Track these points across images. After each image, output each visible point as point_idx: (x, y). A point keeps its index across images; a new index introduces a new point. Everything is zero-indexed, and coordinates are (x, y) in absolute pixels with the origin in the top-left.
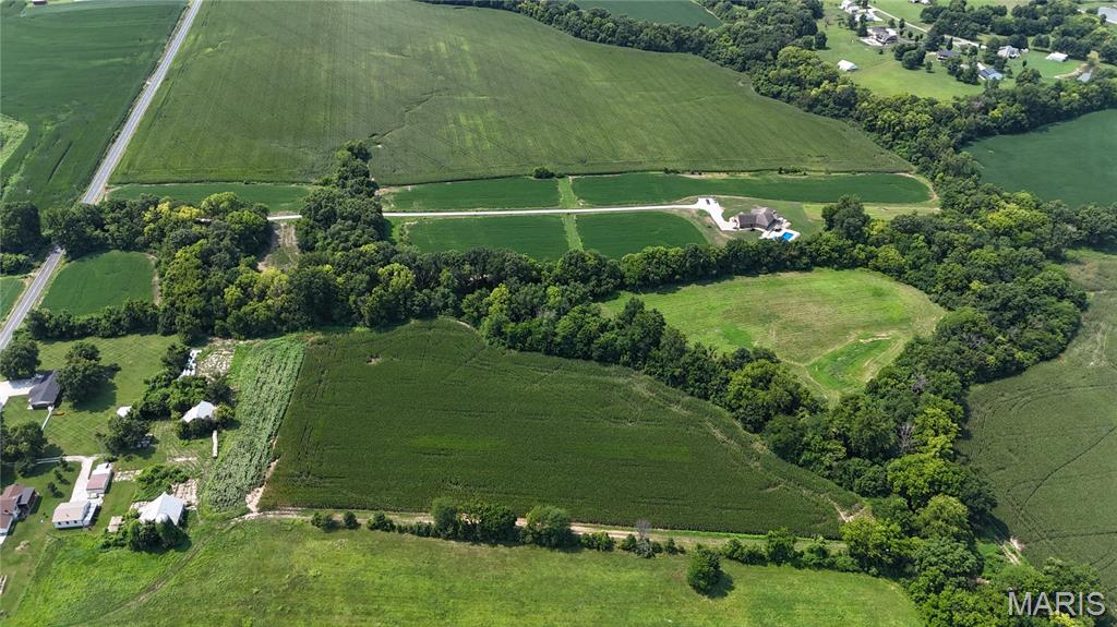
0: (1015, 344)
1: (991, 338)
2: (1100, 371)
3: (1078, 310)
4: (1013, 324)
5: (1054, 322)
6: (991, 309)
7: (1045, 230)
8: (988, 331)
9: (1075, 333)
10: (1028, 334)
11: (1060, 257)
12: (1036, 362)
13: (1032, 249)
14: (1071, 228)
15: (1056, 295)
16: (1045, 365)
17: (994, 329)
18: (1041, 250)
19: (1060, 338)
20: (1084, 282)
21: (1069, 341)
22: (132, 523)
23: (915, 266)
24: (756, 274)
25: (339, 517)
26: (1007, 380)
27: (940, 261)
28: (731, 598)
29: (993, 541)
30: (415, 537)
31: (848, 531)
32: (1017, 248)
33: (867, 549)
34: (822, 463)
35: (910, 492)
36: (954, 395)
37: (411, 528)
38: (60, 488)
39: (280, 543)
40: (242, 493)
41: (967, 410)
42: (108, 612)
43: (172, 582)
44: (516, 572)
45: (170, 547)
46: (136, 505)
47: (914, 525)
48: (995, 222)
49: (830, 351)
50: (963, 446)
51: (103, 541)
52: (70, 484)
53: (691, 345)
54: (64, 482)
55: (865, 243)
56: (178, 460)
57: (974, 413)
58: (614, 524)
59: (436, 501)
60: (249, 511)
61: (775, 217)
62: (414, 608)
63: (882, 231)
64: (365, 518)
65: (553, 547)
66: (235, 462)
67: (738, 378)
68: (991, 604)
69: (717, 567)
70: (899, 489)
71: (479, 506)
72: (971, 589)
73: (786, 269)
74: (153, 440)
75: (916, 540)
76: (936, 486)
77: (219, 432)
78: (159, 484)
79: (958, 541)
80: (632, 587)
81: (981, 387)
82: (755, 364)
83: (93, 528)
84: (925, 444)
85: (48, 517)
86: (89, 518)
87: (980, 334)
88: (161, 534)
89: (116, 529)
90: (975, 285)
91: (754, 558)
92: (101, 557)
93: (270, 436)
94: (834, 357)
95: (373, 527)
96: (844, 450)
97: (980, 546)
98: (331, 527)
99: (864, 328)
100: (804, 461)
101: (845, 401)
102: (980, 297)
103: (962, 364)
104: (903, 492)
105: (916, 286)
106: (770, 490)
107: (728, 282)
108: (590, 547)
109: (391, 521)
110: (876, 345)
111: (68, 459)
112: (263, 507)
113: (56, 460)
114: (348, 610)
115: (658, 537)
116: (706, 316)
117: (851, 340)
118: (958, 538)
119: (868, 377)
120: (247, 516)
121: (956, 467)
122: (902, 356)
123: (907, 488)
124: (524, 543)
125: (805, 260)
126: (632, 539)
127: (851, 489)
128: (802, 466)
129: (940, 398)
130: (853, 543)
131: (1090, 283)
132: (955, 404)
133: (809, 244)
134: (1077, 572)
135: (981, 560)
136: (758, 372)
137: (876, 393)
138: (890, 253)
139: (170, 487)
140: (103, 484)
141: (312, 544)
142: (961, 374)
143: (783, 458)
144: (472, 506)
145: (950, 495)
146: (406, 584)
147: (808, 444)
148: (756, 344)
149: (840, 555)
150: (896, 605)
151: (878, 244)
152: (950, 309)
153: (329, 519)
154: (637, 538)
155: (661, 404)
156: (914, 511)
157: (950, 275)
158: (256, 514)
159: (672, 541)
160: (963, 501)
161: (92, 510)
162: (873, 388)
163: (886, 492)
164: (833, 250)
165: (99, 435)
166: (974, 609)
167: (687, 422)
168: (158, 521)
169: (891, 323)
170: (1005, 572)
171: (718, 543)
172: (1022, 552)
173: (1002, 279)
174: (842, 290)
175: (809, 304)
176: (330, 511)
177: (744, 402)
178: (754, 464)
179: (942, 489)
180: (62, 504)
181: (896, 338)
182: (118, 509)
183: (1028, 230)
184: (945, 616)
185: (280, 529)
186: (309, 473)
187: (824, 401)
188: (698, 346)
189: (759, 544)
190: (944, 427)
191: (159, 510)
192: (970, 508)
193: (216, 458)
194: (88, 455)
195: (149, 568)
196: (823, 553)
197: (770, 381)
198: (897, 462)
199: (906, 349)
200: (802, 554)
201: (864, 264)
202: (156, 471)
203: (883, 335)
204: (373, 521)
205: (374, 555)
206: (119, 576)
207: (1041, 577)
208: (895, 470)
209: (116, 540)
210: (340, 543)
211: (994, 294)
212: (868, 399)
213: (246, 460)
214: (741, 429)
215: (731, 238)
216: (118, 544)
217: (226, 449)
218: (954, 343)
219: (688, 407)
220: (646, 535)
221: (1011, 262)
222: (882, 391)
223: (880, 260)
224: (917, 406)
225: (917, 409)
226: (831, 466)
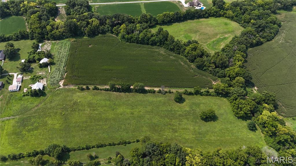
0: (261, 37)
1: (255, 36)
2: (282, 43)
3: (278, 27)
4: (261, 31)
5: (272, 31)
6: (256, 28)
7: (272, 5)
8: (254, 34)
9: (277, 33)
10: (264, 34)
11: (275, 12)
12: (266, 42)
13: (268, 10)
14: (279, 4)
15: (273, 23)
16: (268, 42)
17: (256, 33)
18: (270, 11)
19: (273, 35)
20: (281, 20)
21: (275, 36)
22: (30, 90)
23: (236, 16)
24: (193, 20)
25: (84, 87)
26: (258, 47)
27: (243, 15)
28: (185, 103)
29: (250, 87)
30: (105, 91)
31: (215, 86)
32: (264, 10)
33: (219, 91)
34: (209, 70)
35: (231, 76)
36: (244, 51)
37: (104, 89)
38: (9, 81)
39: (70, 94)
40: (58, 82)
41: (247, 55)
42: (27, 112)
43: (43, 104)
44: (131, 99)
45: (41, 95)
46: (31, 85)
47: (231, 84)
48: (259, 3)
49: (212, 40)
50: (245, 64)
51: (23, 94)
52: (12, 80)
53: (176, 40)
54: (10, 80)
55: (223, 10)
56: (40, 73)
57: (249, 56)
58: (155, 87)
59: (109, 82)
60: (60, 86)
61: (199, 2)
62: (106, 108)
63: (228, 6)
64: (91, 87)
65: (140, 93)
66: (55, 74)
67: (188, 48)
68: (249, 103)
69: (181, 96)
70: (228, 76)
71: (121, 83)
72: (244, 99)
73: (202, 18)
74: (32, 68)
75: (231, 88)
76: (237, 75)
77: (50, 66)
78: (36, 80)
79: (242, 88)
80: (160, 101)
81: (251, 49)
82: (193, 44)
83: (20, 91)
84: (236, 64)
85: (7, 89)
86: (18, 89)
87: (252, 35)
88: (38, 92)
89: (26, 91)
90: (252, 21)
91: (191, 94)
92: (23, 98)
93: (64, 67)
94: (214, 42)
95: (94, 89)
96: (215, 66)
97: (247, 89)
98: (83, 89)
99: (222, 34)
100: (204, 69)
101: (216, 54)
102: (253, 24)
103: (247, 43)
104: (229, 76)
105: (236, 22)
106: (196, 77)
107: (186, 22)
108: (150, 92)
109: (98, 88)
110: (225, 38)
111: (10, 74)
112: (64, 85)
113: (7, 74)
114: (89, 110)
115: (166, 90)
116: (180, 32)
117: (218, 37)
118: (242, 87)
119: (222, 47)
120: (60, 87)
121: (243, 70)
122: (231, 41)
123: (230, 75)
124: (133, 92)
125: (207, 15)
126: (160, 90)
127: (216, 76)
128: (203, 71)
129: (240, 52)
130: (216, 89)
131: (282, 20)
132: (244, 53)
133: (208, 10)
134: (270, 94)
135: (247, 92)
136: (193, 46)
137: (224, 51)
138: (230, 12)
139: (39, 81)
140: (21, 80)
141: (78, 94)
142: (246, 45)
143: (199, 69)
144: (119, 83)
145: (241, 77)
146: (103, 103)
147: (205, 65)
148: (193, 39)
149: (212, 92)
150: (225, 104)
151: (227, 10)
152: (245, 28)
153: (82, 87)
154: (161, 90)
155: (168, 56)
156: (231, 81)
157: (246, 18)
158: (63, 87)
159: (170, 90)
160: (244, 78)
161: (19, 87)
162: (223, 50)
163: (225, 76)
164: (214, 12)
165: (17, 67)
166: (244, 104)
167: (175, 60)
168: (37, 89)
169: (229, 32)
170: (253, 95)
171: (182, 90)
172: (257, 90)
173: (259, 19)
174: (216, 23)
175: (207, 28)
176: (82, 86)
177: (189, 55)
178: (191, 71)
179: (239, 75)
180: (10, 86)
181: (230, 36)
182: (26, 86)
183: (268, 5)
184: (237, 106)
185: (69, 90)
186: (75, 76)
187: (210, 54)
188: (177, 40)
189: (192, 90)
190: (241, 60)
191: (37, 86)
192: (245, 80)
193: (50, 73)
194: (15, 73)
195: (36, 101)
196: (208, 92)
197: (196, 49)
198: (228, 69)
199: (233, 39)
200: (203, 92)
201: (223, 16)
202: (34, 76)
203: (227, 36)
204: (93, 88)
205: (94, 96)
206: (29, 103)
207: (262, 96)
208: (227, 71)
209: (26, 94)
210: (85, 93)
211: (257, 23)
212: (222, 53)
213: (58, 73)
214: (188, 62)
215: (187, 9)
216: (27, 95)
217: (53, 70)
218: (245, 37)
219: (174, 56)
220: (163, 89)
221: (262, 14)
222: (225, 51)
223: (227, 15)
224: (234, 54)
225: (234, 55)
226: (211, 70)
